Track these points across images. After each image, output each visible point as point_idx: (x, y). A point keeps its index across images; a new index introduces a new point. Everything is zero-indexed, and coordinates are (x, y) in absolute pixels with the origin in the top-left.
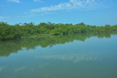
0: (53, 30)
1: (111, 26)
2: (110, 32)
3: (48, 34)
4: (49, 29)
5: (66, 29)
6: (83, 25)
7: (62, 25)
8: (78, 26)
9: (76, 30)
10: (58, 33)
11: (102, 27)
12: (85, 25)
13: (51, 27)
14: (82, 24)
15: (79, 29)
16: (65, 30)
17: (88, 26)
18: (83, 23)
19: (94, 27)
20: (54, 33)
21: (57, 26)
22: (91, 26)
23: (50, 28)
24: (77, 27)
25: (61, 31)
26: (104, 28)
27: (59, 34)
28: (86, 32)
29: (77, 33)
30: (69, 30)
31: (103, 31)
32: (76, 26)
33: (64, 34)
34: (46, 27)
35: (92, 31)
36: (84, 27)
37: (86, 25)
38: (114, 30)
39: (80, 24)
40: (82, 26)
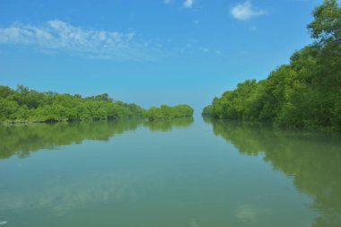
0: (40, 110)
6: (107, 99)
7: (60, 99)
9: (96, 112)
10: (56, 118)
12: (111, 101)
14: (105, 98)
15: (103, 110)
16: (73, 112)
17: (120, 104)
18: (106, 95)
19: (133, 107)
20: (45, 118)
21: (51, 99)
22: (126, 105)
23: (25, 102)
25: (62, 113)
27: (57, 121)
28: (119, 118)
29: (98, 119)
33: (70, 121)
35: (130, 116)
36: (113, 106)
37: (114, 102)
38: (176, 117)
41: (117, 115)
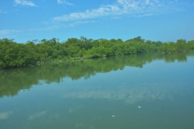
0: (89, 51)
1: (187, 42)
2: (185, 51)
3: (81, 56)
4: (84, 49)
5: (111, 48)
6: (140, 40)
7: (104, 42)
8: (132, 42)
9: (128, 50)
10: (98, 55)
11: (172, 44)
12: (143, 41)
13: (86, 45)
14: (138, 39)
15: (133, 48)
16: (110, 50)
17: (149, 42)
18: (139, 37)
19: (159, 44)
20: (91, 56)
21: (97, 43)
22: (154, 43)
23: (84, 47)
24: (130, 45)
25: (103, 52)
26: (175, 46)
27: (99, 57)
28: (146, 52)
29: (129, 54)
30: (115, 49)
31: (174, 49)
32: (128, 43)
33: (108, 56)
34: (79, 45)
35: (156, 50)
36: (142, 45)
37: (145, 41)
39: (135, 39)
40: (138, 43)
41: (143, 50)
